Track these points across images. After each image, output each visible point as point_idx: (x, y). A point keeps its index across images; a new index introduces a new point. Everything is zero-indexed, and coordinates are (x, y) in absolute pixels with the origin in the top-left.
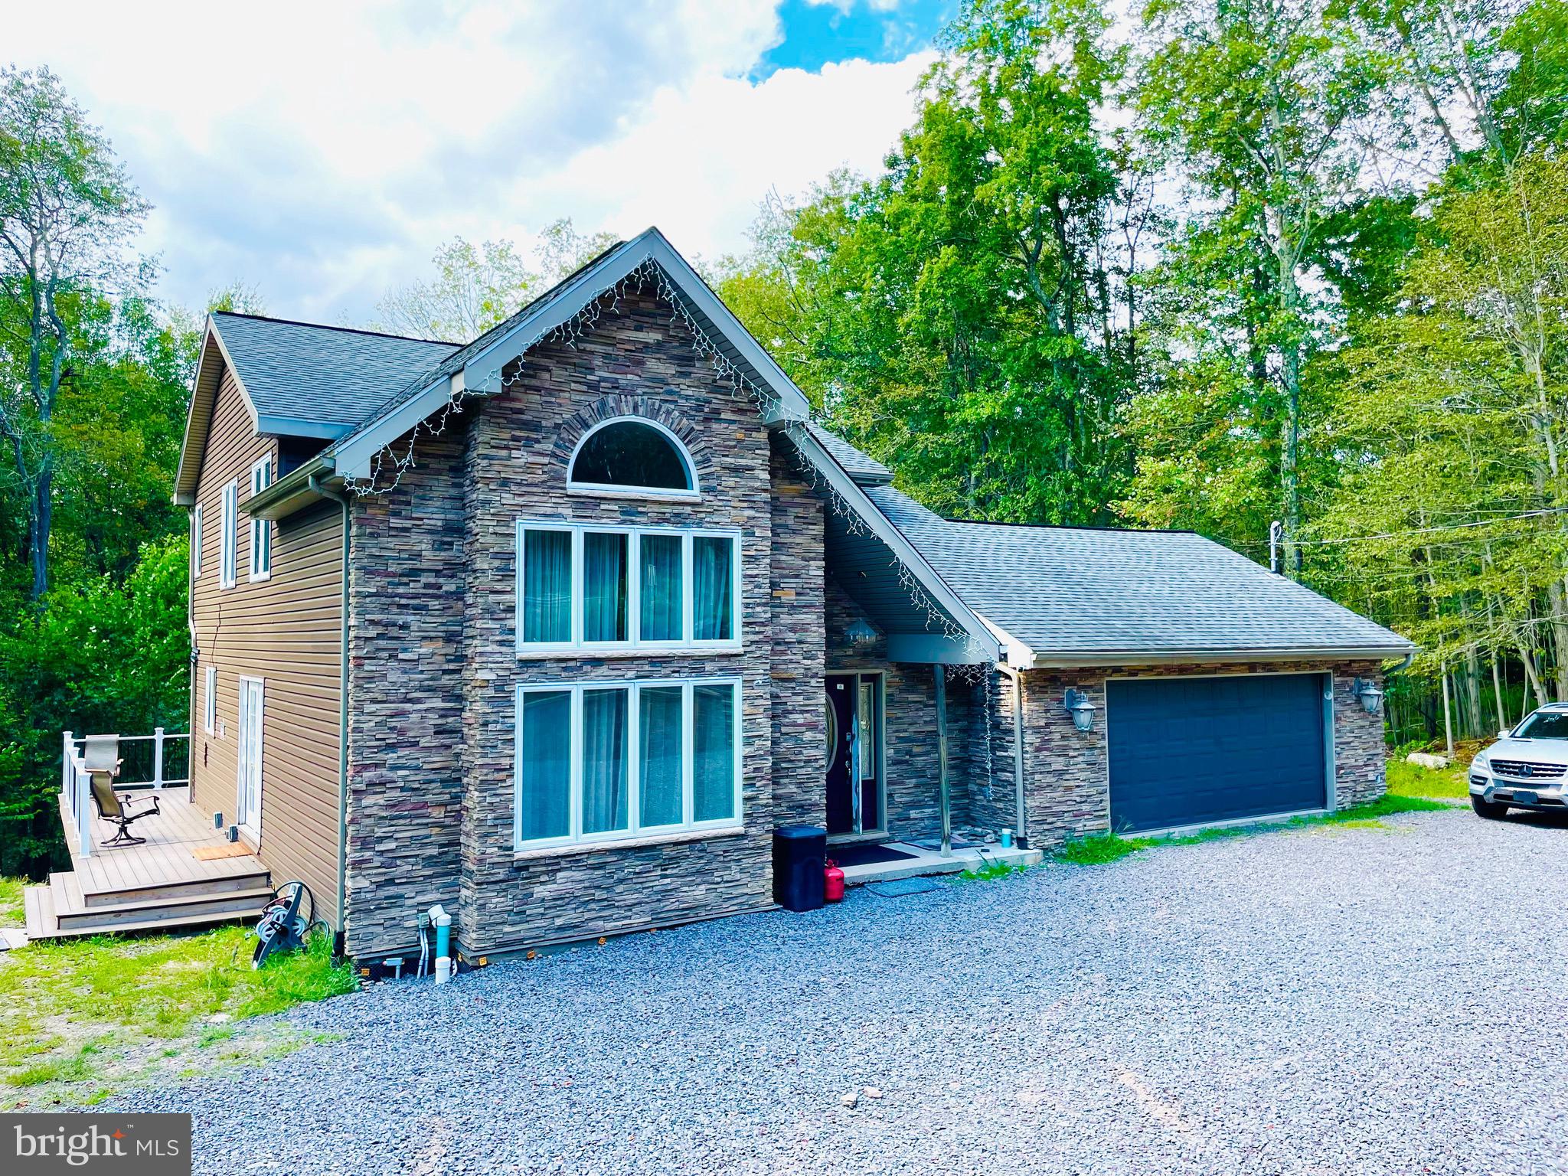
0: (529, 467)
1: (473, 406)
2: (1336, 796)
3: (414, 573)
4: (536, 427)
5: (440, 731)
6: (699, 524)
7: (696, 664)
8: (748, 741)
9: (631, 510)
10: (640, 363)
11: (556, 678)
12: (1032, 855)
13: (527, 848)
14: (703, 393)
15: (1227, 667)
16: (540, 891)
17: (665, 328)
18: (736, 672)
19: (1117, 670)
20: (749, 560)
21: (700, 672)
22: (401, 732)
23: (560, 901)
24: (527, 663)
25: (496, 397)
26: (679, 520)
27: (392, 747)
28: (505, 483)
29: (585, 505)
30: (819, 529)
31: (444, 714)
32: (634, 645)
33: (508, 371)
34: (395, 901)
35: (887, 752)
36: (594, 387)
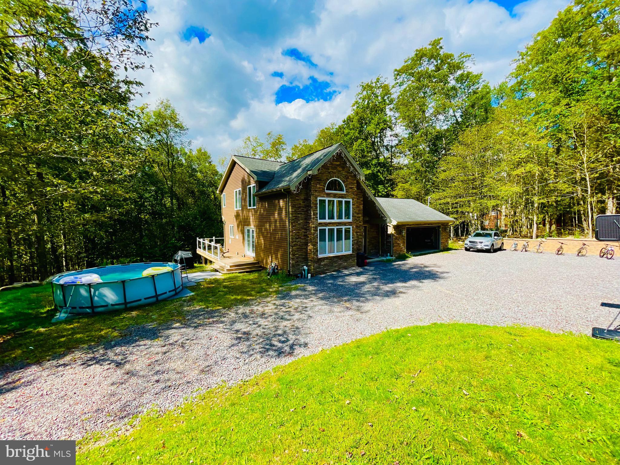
0: (319, 188)
1: (313, 177)
2: (441, 248)
3: (300, 207)
4: (320, 180)
5: (304, 236)
6: (345, 198)
7: (345, 224)
8: (353, 238)
9: (335, 196)
10: (336, 168)
11: (323, 226)
12: (394, 258)
13: (320, 256)
14: (346, 174)
15: (425, 224)
16: (322, 263)
17: (340, 162)
18: (351, 225)
19: (408, 225)
20: (353, 205)
21: (346, 225)
22: (298, 236)
23: (325, 265)
24: (320, 223)
25: (316, 175)
26: (342, 197)
27: (297, 239)
28: (316, 191)
29: (328, 195)
30: (362, 199)
31: (305, 232)
32: (336, 220)
33: (318, 170)
34: (299, 265)
35: (367, 240)
36: (329, 173)
